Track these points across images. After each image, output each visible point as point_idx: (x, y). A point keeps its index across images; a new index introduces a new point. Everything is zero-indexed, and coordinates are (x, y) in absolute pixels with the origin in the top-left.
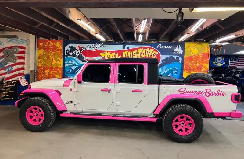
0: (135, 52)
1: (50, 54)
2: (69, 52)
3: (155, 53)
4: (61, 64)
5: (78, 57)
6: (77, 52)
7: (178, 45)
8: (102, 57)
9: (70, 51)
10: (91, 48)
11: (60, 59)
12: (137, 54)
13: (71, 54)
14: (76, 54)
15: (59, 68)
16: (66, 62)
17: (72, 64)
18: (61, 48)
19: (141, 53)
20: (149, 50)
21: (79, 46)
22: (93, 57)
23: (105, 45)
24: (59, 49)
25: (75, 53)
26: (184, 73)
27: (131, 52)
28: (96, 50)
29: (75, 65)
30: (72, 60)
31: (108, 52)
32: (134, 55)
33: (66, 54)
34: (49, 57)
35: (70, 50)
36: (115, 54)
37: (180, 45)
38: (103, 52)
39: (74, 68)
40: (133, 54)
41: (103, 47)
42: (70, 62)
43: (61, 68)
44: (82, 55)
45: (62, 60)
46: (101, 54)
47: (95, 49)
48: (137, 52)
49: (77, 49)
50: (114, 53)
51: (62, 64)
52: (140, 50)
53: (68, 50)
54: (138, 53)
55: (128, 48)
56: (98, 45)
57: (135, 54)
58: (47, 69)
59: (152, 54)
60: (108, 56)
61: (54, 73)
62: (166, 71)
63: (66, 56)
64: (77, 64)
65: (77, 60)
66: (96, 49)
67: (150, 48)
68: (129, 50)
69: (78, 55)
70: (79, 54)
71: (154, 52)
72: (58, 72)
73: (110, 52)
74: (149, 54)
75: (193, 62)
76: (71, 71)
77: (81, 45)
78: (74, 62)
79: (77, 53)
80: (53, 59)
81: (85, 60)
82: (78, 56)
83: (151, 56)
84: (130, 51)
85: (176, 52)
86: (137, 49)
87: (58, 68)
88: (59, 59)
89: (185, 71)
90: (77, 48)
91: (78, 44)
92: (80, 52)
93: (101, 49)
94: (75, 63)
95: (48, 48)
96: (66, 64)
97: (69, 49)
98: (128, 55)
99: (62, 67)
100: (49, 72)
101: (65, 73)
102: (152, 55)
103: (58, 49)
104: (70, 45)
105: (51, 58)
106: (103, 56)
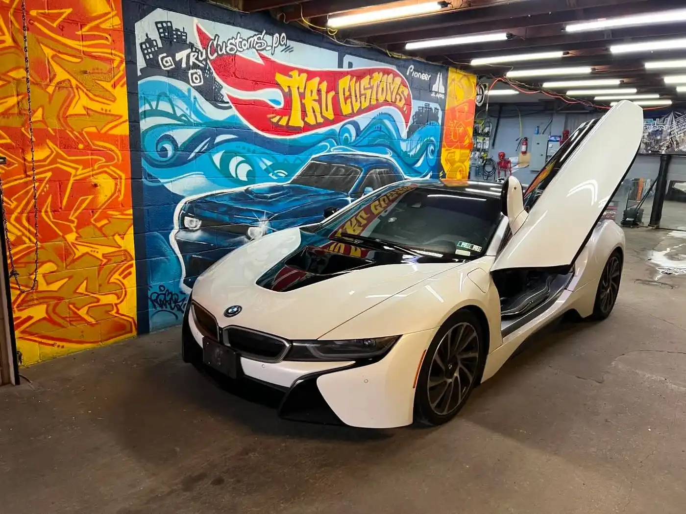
0: (365, 81)
1: (49, 52)
2: (156, 54)
3: (402, 92)
4: (121, 117)
5: (198, 83)
6: (192, 60)
7: (439, 73)
8: (282, 90)
9: (161, 50)
10: (247, 45)
11: (114, 86)
12: (370, 91)
13: (167, 62)
14: (189, 68)
15: (113, 139)
16: (147, 107)
17: (173, 116)
18: (116, 22)
19: (378, 87)
20: (393, 80)
21: (199, 30)
22: (254, 89)
23: (291, 43)
24: (103, 26)
25: (184, 65)
26: (443, 150)
27: (356, 82)
28: (263, 57)
29: (188, 124)
30: (174, 97)
31: (301, 71)
32: (363, 92)
33: (141, 63)
34: (43, 72)
35: (160, 45)
36: (320, 83)
37: (441, 74)
38: (286, 70)
39: (182, 136)
40: (360, 91)
41: (288, 49)
42: (164, 106)
43: (122, 137)
44: (215, 75)
45: (121, 93)
46: (280, 78)
47: (259, 54)
48: (369, 83)
49: (191, 46)
50: (317, 79)
51: (126, 117)
52: (376, 75)
53: (149, 40)
54: (372, 88)
55: (350, 65)
56: (268, 38)
57: (365, 89)
58: (41, 143)
59: (397, 93)
60: (302, 90)
61: (86, 164)
62: (419, 147)
63: (146, 73)
64: (194, 118)
65: (195, 98)
66: (263, 53)
67: (396, 75)
68: (352, 74)
69: (200, 72)
70: (203, 70)
71: (402, 88)
72: (110, 158)
73: (304, 76)
74: (392, 94)
75: (455, 121)
76: (170, 153)
77: (211, 28)
78: (181, 108)
79: (195, 66)
80: (74, 82)
81: (226, 99)
82: (197, 78)
83: (396, 98)
84: (355, 78)
85: (436, 92)
86: (370, 72)
87: (106, 137)
88: (108, 86)
89: (445, 147)
90: (193, 38)
91: (196, 20)
92: (205, 60)
93: (280, 58)
94: (188, 112)
95: (33, 13)
96: (146, 114)
97: (155, 36)
98: (349, 90)
99: (124, 130)
100: (53, 162)
101: (144, 163)
102: (398, 97)
103: (97, 28)
104: (159, 14)
105: (61, 75)
106: (286, 90)
